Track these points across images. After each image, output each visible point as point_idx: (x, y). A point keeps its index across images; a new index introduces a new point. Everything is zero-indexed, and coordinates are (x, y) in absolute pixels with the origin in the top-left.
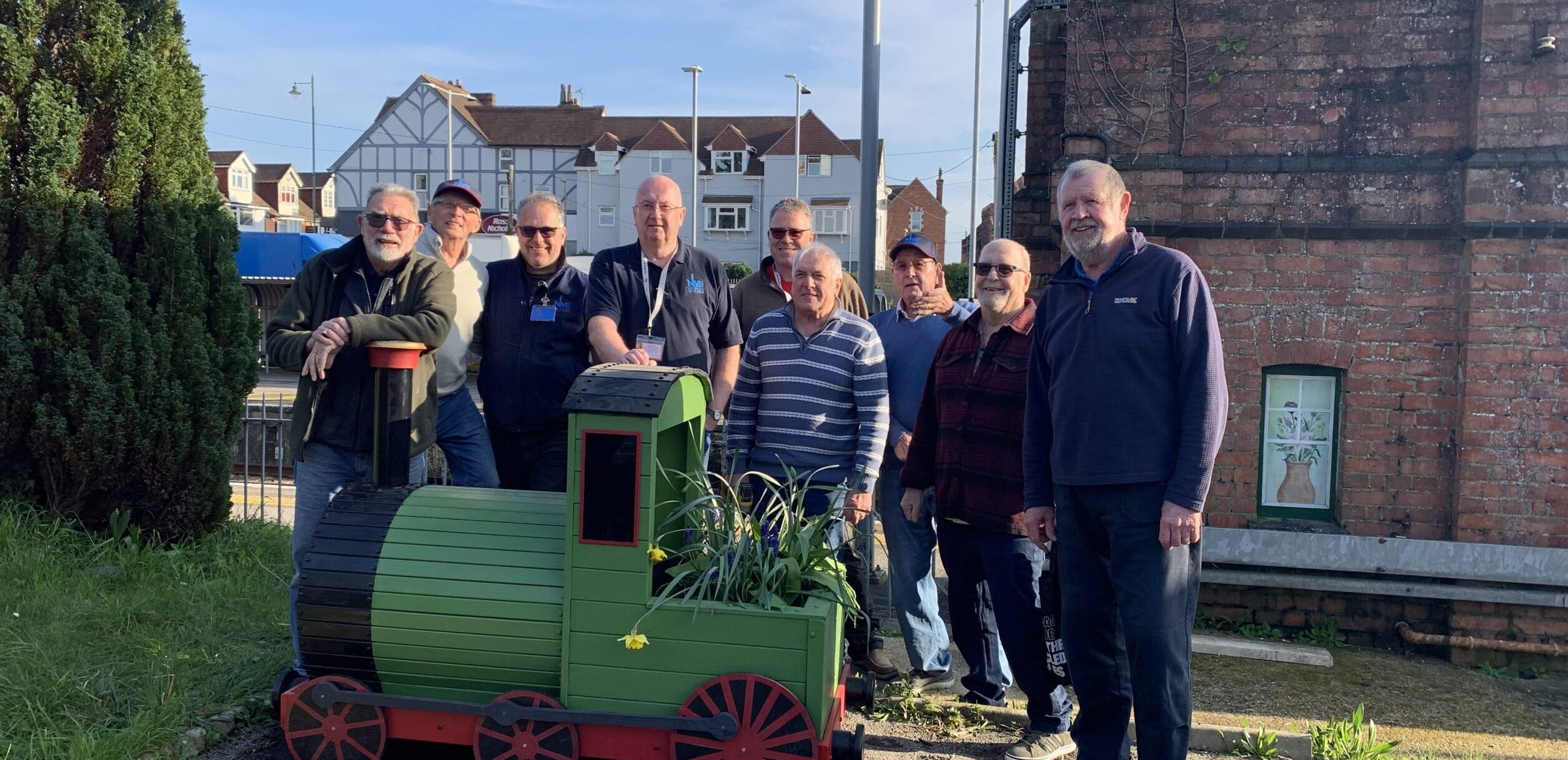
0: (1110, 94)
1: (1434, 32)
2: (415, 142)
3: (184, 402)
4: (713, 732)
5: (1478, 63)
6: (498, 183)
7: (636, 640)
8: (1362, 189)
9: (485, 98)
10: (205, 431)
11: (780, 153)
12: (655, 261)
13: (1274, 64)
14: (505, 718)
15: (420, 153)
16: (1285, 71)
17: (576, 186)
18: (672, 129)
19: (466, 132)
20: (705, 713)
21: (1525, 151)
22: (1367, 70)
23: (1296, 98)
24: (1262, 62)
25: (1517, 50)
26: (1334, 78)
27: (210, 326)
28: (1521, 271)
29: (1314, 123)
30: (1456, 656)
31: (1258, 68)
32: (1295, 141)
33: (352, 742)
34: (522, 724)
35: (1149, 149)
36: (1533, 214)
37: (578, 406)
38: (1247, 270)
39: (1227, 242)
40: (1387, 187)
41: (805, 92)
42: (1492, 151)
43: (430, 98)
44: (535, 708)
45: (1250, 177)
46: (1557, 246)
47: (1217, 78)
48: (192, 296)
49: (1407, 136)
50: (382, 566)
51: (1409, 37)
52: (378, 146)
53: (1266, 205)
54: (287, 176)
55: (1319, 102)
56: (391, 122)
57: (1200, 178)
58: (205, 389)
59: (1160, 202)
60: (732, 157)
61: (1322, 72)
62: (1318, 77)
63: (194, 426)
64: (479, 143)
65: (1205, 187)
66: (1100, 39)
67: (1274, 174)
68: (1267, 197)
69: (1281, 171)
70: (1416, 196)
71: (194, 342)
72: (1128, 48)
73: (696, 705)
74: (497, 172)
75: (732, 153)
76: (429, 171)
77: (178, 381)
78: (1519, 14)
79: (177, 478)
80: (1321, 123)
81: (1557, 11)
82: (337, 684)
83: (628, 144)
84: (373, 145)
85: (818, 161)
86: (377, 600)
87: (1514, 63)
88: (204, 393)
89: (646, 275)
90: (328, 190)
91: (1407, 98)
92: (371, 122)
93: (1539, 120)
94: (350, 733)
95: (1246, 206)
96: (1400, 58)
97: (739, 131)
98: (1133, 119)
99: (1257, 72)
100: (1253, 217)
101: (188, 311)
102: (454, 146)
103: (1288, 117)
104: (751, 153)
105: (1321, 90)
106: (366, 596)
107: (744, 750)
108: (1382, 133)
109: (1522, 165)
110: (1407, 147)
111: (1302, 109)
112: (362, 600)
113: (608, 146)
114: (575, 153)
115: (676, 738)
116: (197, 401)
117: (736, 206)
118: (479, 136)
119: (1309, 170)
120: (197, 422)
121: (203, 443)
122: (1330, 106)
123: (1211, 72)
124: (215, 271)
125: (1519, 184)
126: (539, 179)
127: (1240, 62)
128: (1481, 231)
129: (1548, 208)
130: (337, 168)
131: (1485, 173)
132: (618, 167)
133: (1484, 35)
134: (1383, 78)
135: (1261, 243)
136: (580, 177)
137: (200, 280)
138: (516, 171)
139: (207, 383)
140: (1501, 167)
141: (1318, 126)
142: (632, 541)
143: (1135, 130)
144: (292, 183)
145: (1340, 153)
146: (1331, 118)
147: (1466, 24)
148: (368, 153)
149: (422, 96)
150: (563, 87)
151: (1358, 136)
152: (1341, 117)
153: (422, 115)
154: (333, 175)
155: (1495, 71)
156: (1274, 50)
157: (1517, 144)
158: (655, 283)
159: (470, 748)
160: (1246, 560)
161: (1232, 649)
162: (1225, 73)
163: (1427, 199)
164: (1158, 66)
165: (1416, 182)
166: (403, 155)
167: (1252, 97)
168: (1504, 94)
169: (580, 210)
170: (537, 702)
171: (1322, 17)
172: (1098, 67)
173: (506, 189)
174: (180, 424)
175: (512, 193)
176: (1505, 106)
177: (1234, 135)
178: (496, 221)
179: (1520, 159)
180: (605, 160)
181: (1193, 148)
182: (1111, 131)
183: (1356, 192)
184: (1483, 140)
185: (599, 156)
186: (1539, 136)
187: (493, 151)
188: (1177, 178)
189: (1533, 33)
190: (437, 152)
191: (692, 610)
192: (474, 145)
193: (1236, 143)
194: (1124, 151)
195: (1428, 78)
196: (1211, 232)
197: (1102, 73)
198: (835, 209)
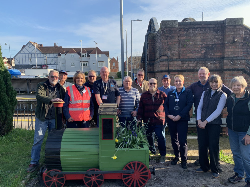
0: (169, 49)
1: (218, 38)
2: (29, 53)
3: (4, 109)
4: (130, 172)
5: (225, 43)
6: (44, 60)
7: (115, 157)
8: (208, 64)
9: (41, 45)
10: (8, 114)
11: (92, 54)
12: (105, 82)
13: (194, 43)
14: (90, 174)
15: (30, 55)
16: (196, 44)
17: (58, 60)
18: (74, 50)
19: (38, 51)
20: (128, 169)
21: (232, 57)
22: (208, 44)
23: (197, 49)
24: (192, 43)
25: (231, 42)
26: (203, 46)
27: (7, 94)
28: (232, 76)
29: (200, 53)
30: (223, 136)
31: (192, 44)
32: (197, 56)
33: (59, 181)
34: (93, 175)
35: (175, 58)
36: (234, 67)
37: (101, 114)
38: (190, 77)
39: (187, 72)
40: (212, 63)
41: (97, 44)
42: (228, 57)
43: (31, 45)
44: (96, 171)
45: (191, 62)
46: (237, 72)
47: (185, 46)
48: (3, 89)
49: (214, 55)
50: (62, 147)
51: (214, 39)
52: (22, 54)
53: (193, 66)
54: (5, 59)
55: (201, 50)
56: (24, 49)
57: (183, 62)
58: (8, 106)
59: (177, 66)
60: (84, 54)
61: (201, 45)
62: (201, 46)
63: (6, 113)
64: (41, 53)
65: (184, 64)
66: (167, 40)
67: (195, 61)
68: (194, 65)
69: (196, 61)
70: (216, 65)
71: (5, 98)
72: (172, 41)
73: (127, 168)
74: (44, 58)
75: (85, 54)
76: (32, 58)
77: (2, 105)
78: (231, 36)
79: (3, 123)
80: (201, 53)
81: (237, 35)
82: (55, 171)
83: (67, 52)
84: (21, 53)
85: (99, 55)
86: (61, 153)
87: (230, 43)
88: (7, 107)
89: (103, 84)
90: (13, 61)
91: (214, 49)
92: (21, 50)
93: (234, 52)
94: (58, 180)
95: (190, 67)
96: (213, 43)
97: (85, 50)
98: (173, 53)
99: (191, 45)
100: (191, 68)
101: (3, 91)
102: (37, 53)
103: (196, 52)
104: (88, 54)
105: (201, 48)
106: (59, 153)
107: (136, 175)
108: (210, 55)
109: (232, 60)
110: (214, 57)
111: (198, 51)
112: (59, 154)
113: (63, 53)
114: (58, 54)
115: (123, 174)
116: (6, 109)
117: (86, 62)
118: (40, 52)
119: (200, 61)
120: (6, 112)
121: (8, 116)
122: (203, 50)
123: (184, 45)
124: (8, 84)
125: (232, 63)
126: (51, 59)
127: (189, 43)
128: (226, 70)
129: (236, 66)
130: (15, 57)
131: (227, 61)
132: (65, 56)
133: (226, 39)
134: (211, 46)
135: (193, 72)
136: (59, 58)
137: (5, 85)
138: (47, 58)
139: (8, 105)
140: (229, 60)
141: (201, 54)
142: (112, 139)
143: (173, 55)
144: (6, 60)
145: (204, 58)
146: (203, 52)
147: (223, 37)
148: (21, 55)
149: (30, 45)
150: (55, 43)
151: (207, 55)
152: (204, 52)
153: (30, 48)
154: (14, 59)
155: (228, 45)
156: (194, 41)
157: (231, 56)
158: (105, 86)
159: (83, 180)
160: (192, 123)
161: (192, 138)
162: (186, 45)
163: (218, 65)
164: (176, 44)
165: (216, 62)
166: (27, 55)
167: (191, 49)
168: (229, 48)
169: (59, 63)
170: (96, 170)
171: (201, 36)
172: (167, 44)
173: (46, 61)
174: (3, 113)
175: (47, 61)
176: (229, 50)
177: (188, 55)
178: (44, 66)
179: (232, 59)
180: (63, 55)
181: (181, 57)
182: (169, 55)
183: (207, 64)
184: (226, 56)
185: (62, 55)
186: (234, 55)
187: (43, 54)
188: (180, 62)
189: (233, 39)
190: (33, 55)
191: (125, 150)
192: (40, 53)
193: (188, 56)
194: (171, 58)
195: (217, 46)
196: (185, 71)
197: (167, 45)
198: (102, 63)
